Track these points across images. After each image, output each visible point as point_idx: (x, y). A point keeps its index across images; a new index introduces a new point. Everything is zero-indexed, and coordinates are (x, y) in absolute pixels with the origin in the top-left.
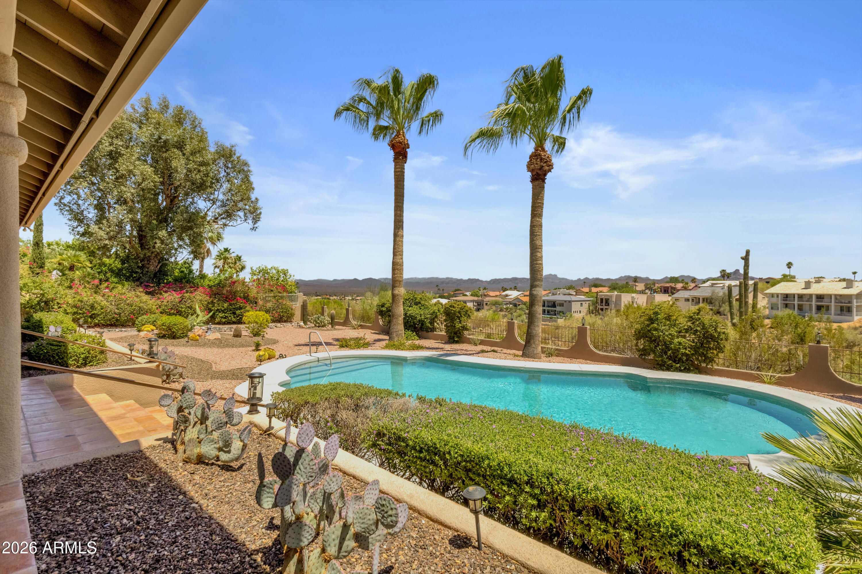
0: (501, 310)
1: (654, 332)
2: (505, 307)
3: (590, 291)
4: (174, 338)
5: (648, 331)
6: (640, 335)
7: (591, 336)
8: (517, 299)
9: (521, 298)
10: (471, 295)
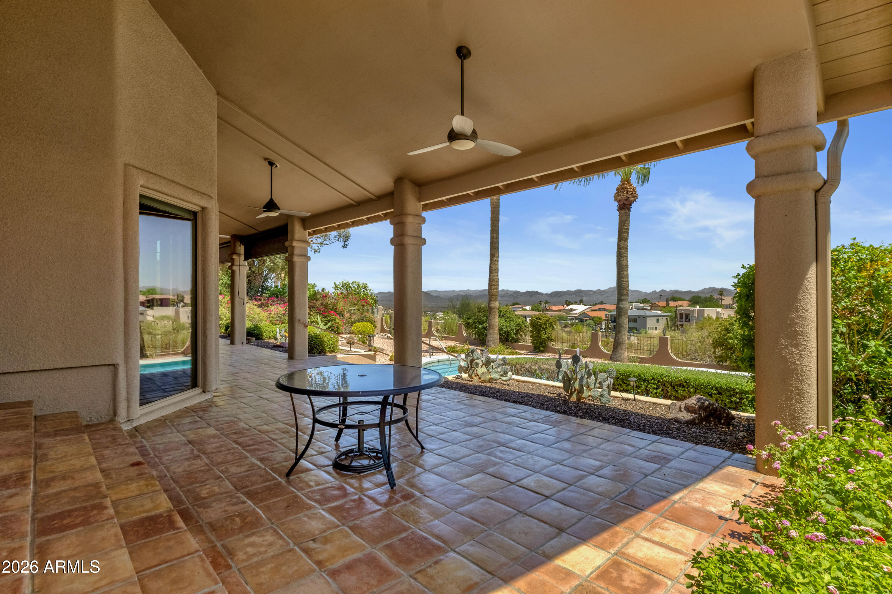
0: (566, 326)
1: (730, 341)
2: (570, 322)
3: (668, 305)
5: (725, 339)
6: (717, 344)
7: (671, 345)
8: (583, 313)
9: (588, 313)
10: (532, 310)
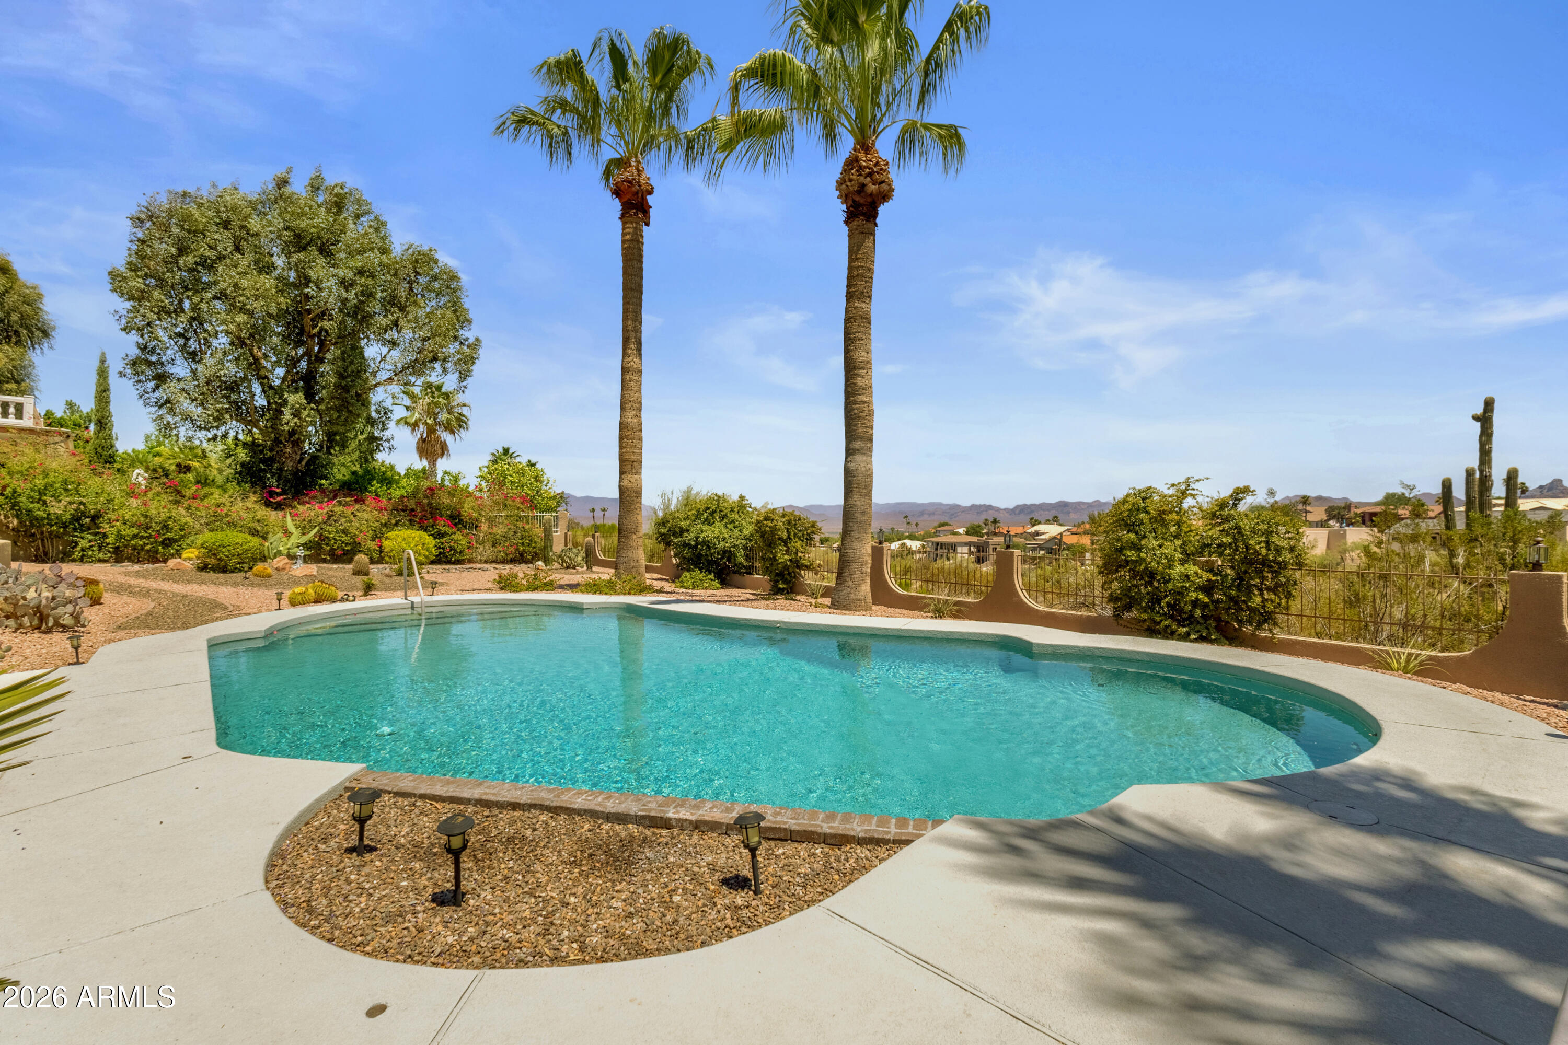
4: (224, 570)
8: (1056, 539)
9: (1064, 538)
10: (967, 533)
